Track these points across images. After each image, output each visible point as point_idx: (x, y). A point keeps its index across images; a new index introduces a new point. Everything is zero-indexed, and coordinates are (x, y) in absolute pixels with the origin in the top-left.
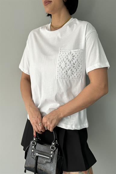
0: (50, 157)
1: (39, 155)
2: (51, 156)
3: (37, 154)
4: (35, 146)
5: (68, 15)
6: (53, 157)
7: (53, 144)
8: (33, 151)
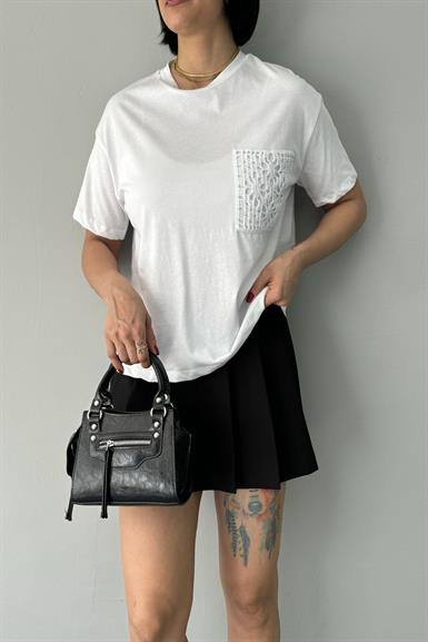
0: (151, 438)
1: (116, 443)
2: (156, 435)
3: (110, 443)
4: (101, 421)
5: (233, 45)
6: (161, 435)
7: (158, 400)
8: (93, 438)
